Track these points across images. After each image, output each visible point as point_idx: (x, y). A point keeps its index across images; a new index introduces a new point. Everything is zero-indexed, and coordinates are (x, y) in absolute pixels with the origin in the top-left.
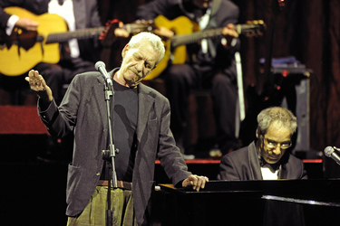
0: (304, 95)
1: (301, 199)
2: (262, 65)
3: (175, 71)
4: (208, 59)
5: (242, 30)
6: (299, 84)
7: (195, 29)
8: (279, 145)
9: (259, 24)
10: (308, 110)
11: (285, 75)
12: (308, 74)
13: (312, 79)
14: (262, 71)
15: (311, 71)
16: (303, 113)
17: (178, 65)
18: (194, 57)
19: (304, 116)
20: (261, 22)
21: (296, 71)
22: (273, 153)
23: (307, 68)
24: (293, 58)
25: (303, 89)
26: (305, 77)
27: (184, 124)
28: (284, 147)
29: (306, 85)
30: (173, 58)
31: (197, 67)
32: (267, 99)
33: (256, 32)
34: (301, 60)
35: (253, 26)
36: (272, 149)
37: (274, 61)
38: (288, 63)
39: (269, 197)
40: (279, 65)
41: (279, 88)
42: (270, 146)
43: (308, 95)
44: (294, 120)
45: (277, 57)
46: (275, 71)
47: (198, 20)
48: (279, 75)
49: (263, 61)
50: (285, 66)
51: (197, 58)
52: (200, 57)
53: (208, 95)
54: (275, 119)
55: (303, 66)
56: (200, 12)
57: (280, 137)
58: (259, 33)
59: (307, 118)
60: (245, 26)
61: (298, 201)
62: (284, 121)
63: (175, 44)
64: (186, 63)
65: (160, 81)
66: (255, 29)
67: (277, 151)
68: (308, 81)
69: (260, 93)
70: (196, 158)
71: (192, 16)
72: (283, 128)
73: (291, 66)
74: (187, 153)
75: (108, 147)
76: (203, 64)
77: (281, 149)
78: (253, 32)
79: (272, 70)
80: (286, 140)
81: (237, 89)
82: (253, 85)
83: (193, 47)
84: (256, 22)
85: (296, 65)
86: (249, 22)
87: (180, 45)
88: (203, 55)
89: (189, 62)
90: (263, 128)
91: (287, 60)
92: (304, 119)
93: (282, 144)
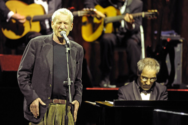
0: (179, 52)
1: (176, 112)
2: (156, 35)
3: (106, 37)
4: (125, 31)
5: (145, 15)
6: (176, 46)
7: (118, 14)
8: (149, 79)
9: (155, 12)
10: (181, 61)
11: (168, 41)
12: (182, 41)
13: (184, 43)
14: (155, 38)
15: (184, 39)
17: (108, 34)
18: (117, 30)
19: (179, 64)
20: (156, 11)
21: (175, 39)
22: (146, 84)
23: (181, 37)
24: (173, 31)
25: (178, 49)
26: (180, 42)
27: (111, 68)
28: (152, 81)
29: (180, 47)
30: (105, 30)
31: (118, 35)
32: (158, 54)
33: (153, 16)
34: (178, 32)
35: (151, 13)
36: (145, 82)
37: (162, 32)
38: (171, 34)
39: (158, 110)
40: (165, 35)
41: (165, 48)
42: (144, 80)
43: (182, 52)
44: (158, 65)
45: (164, 30)
46: (163, 38)
47: (120, 8)
48: (165, 41)
49: (156, 32)
50: (169, 35)
51: (119, 30)
52: (121, 30)
53: (124, 51)
54: (146, 65)
55: (179, 36)
56: (120, 4)
57: (150, 75)
58: (155, 17)
59: (181, 65)
60: (147, 13)
61: (175, 113)
62: (152, 66)
63: (106, 22)
64: (113, 33)
65: (97, 42)
66: (152, 15)
67: (148, 83)
68: (182, 44)
69: (154, 50)
70: (117, 87)
71: (116, 6)
72: (151, 70)
73: (172, 36)
74: (112, 84)
75: (66, 80)
76: (122, 33)
77: (150, 82)
78: (151, 16)
79: (161, 38)
80: (153, 76)
81: (141, 48)
82: (150, 46)
83: (116, 24)
84: (153, 11)
85: (175, 35)
86: (149, 11)
87: (109, 22)
88: (122, 28)
89: (114, 32)
90: (140, 70)
91: (170, 32)
92: (179, 66)
93: (151, 79)
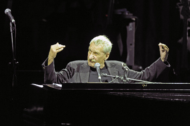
0: (132, 31)
6: (128, 25)
10: (134, 41)
12: (134, 19)
15: (136, 17)
16: (131, 43)
19: (131, 45)
21: (127, 17)
23: (134, 15)
24: (126, 9)
25: (131, 28)
26: (132, 21)
29: (133, 26)
43: (134, 32)
55: (131, 14)
59: (133, 46)
68: (134, 23)
73: (124, 14)
85: (127, 13)
91: (122, 10)
92: (131, 46)
